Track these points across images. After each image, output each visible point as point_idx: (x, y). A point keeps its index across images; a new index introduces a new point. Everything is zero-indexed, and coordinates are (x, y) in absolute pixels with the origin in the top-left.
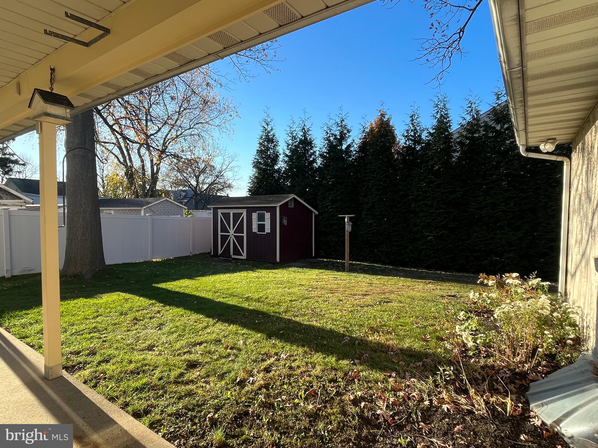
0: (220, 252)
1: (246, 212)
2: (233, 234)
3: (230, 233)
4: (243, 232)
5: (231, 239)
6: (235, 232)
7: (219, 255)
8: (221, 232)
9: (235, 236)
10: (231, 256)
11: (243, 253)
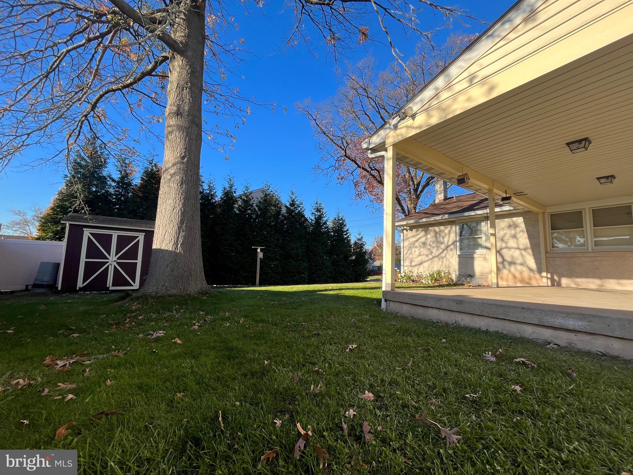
0: (80, 284)
1: (143, 236)
2: (115, 261)
3: (108, 259)
4: (136, 259)
5: (110, 266)
6: (118, 259)
7: (78, 288)
8: (86, 258)
9: (118, 264)
10: (109, 288)
11: (134, 283)
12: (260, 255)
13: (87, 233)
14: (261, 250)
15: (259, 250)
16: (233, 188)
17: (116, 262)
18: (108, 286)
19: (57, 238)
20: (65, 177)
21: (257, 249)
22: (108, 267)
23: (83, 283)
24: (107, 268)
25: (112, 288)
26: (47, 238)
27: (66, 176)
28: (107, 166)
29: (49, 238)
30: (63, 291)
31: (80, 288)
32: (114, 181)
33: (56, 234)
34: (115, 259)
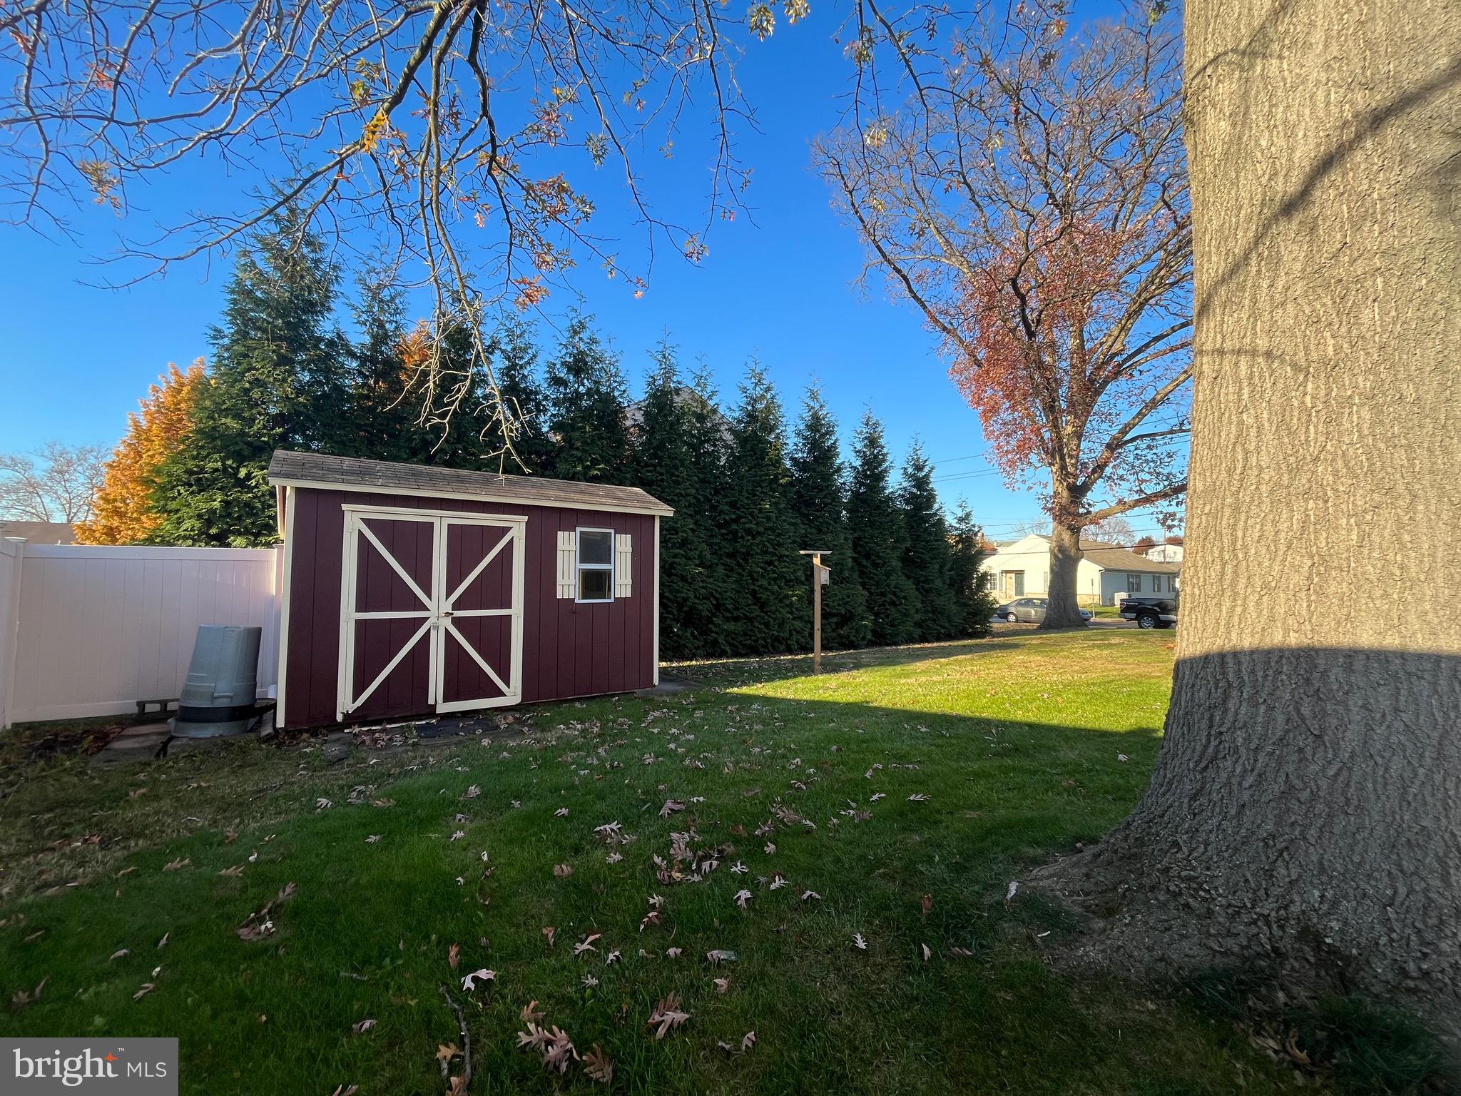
0: (346, 702)
1: (523, 526)
2: (448, 614)
3: (426, 609)
4: (508, 605)
5: (433, 634)
6: (457, 605)
7: (339, 718)
8: (358, 610)
9: (457, 622)
10: (434, 707)
11: (508, 684)
12: (823, 575)
13: (354, 520)
14: (824, 560)
15: (817, 561)
16: (675, 379)
17: (449, 619)
18: (431, 702)
19: (214, 537)
20: (215, 338)
21: (811, 556)
22: (427, 635)
23: (356, 696)
24: (426, 638)
25: (443, 708)
26: (179, 538)
27: (220, 331)
28: (332, 306)
29: (185, 538)
30: (293, 731)
31: (346, 715)
32: (352, 355)
33: (209, 523)
34: (447, 606)
